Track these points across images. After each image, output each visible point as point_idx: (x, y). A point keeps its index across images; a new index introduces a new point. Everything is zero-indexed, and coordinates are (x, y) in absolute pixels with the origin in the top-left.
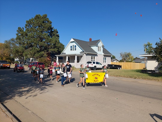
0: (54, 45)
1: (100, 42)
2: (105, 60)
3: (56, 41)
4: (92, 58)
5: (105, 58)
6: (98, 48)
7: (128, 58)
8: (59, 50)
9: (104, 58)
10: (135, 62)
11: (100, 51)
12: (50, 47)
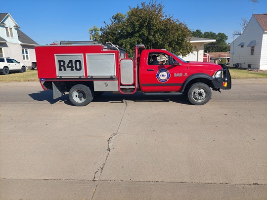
1: (7, 17)
2: (25, 54)
5: (25, 50)
6: (7, 30)
9: (23, 51)
11: (12, 36)
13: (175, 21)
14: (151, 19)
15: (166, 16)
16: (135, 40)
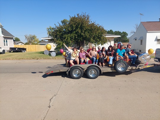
2: (6, 43)
7: (33, 40)
13: (97, 25)
14: (82, 24)
15: (91, 22)
16: (73, 35)
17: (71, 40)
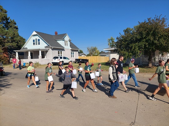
0: (12, 38)
1: (66, 36)
2: (72, 55)
3: (14, 34)
4: (59, 53)
6: (65, 42)
7: (94, 52)
8: (19, 45)
9: (72, 53)
10: (101, 56)
11: (67, 45)
12: (6, 41)
16: (142, 44)
17: (139, 49)
